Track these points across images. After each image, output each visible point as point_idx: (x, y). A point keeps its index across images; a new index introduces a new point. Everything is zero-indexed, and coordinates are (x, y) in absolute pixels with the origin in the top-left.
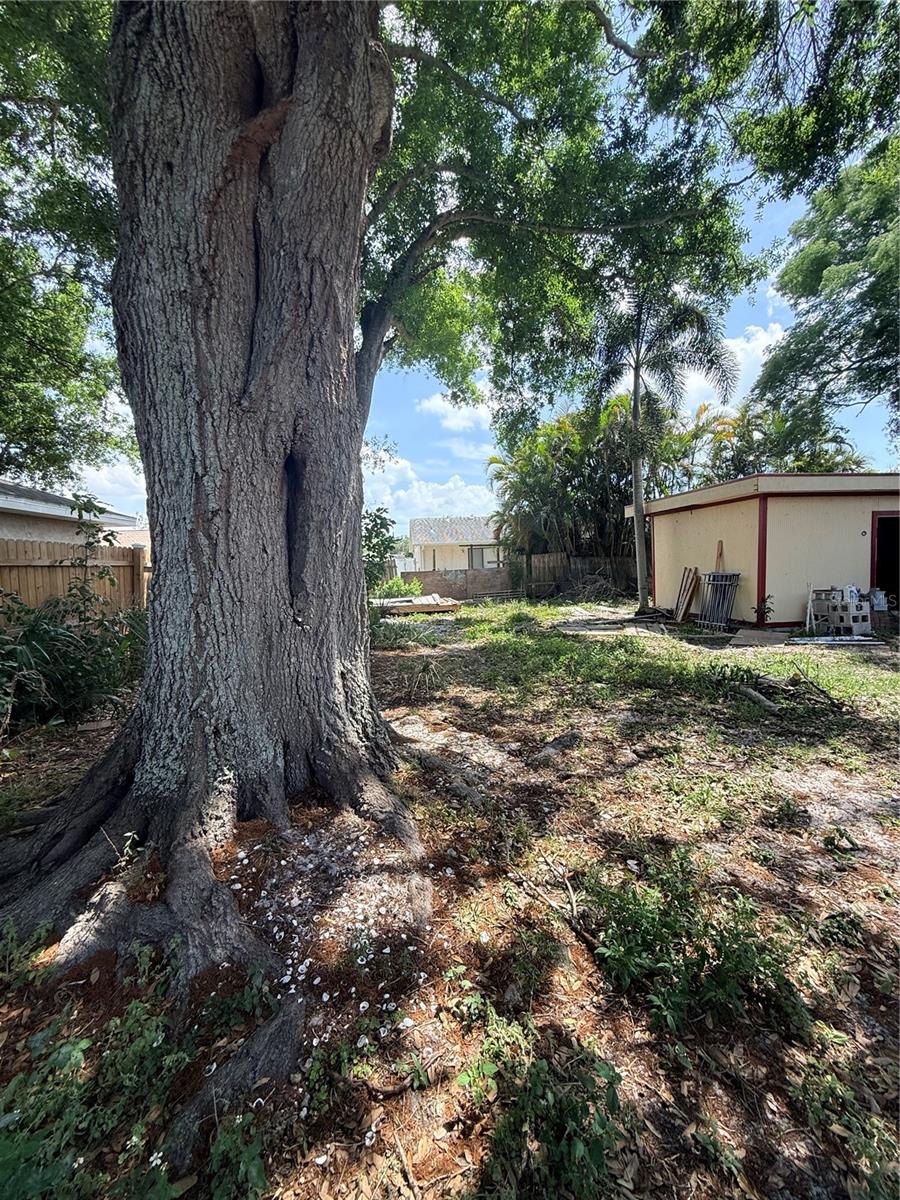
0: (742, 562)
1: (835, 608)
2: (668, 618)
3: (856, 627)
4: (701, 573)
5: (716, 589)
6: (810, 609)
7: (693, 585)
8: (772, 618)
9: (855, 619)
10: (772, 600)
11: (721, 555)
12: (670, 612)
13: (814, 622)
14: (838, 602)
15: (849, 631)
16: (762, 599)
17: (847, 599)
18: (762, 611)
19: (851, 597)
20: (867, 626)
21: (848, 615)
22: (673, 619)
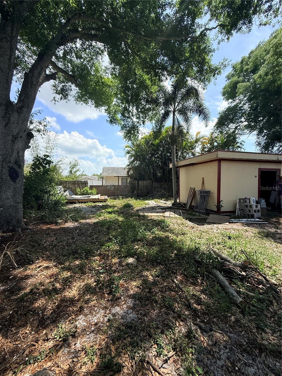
0: (211, 186)
1: (247, 206)
2: (184, 207)
3: (256, 215)
4: (196, 189)
5: (201, 196)
6: (238, 207)
7: (193, 194)
8: (223, 209)
9: (255, 211)
10: (222, 202)
11: (203, 183)
12: (185, 204)
13: (239, 212)
14: (248, 203)
15: (253, 216)
16: (219, 201)
17: (252, 203)
18: (219, 206)
19: (253, 202)
20: (259, 214)
21: (252, 209)
22: (185, 207)
